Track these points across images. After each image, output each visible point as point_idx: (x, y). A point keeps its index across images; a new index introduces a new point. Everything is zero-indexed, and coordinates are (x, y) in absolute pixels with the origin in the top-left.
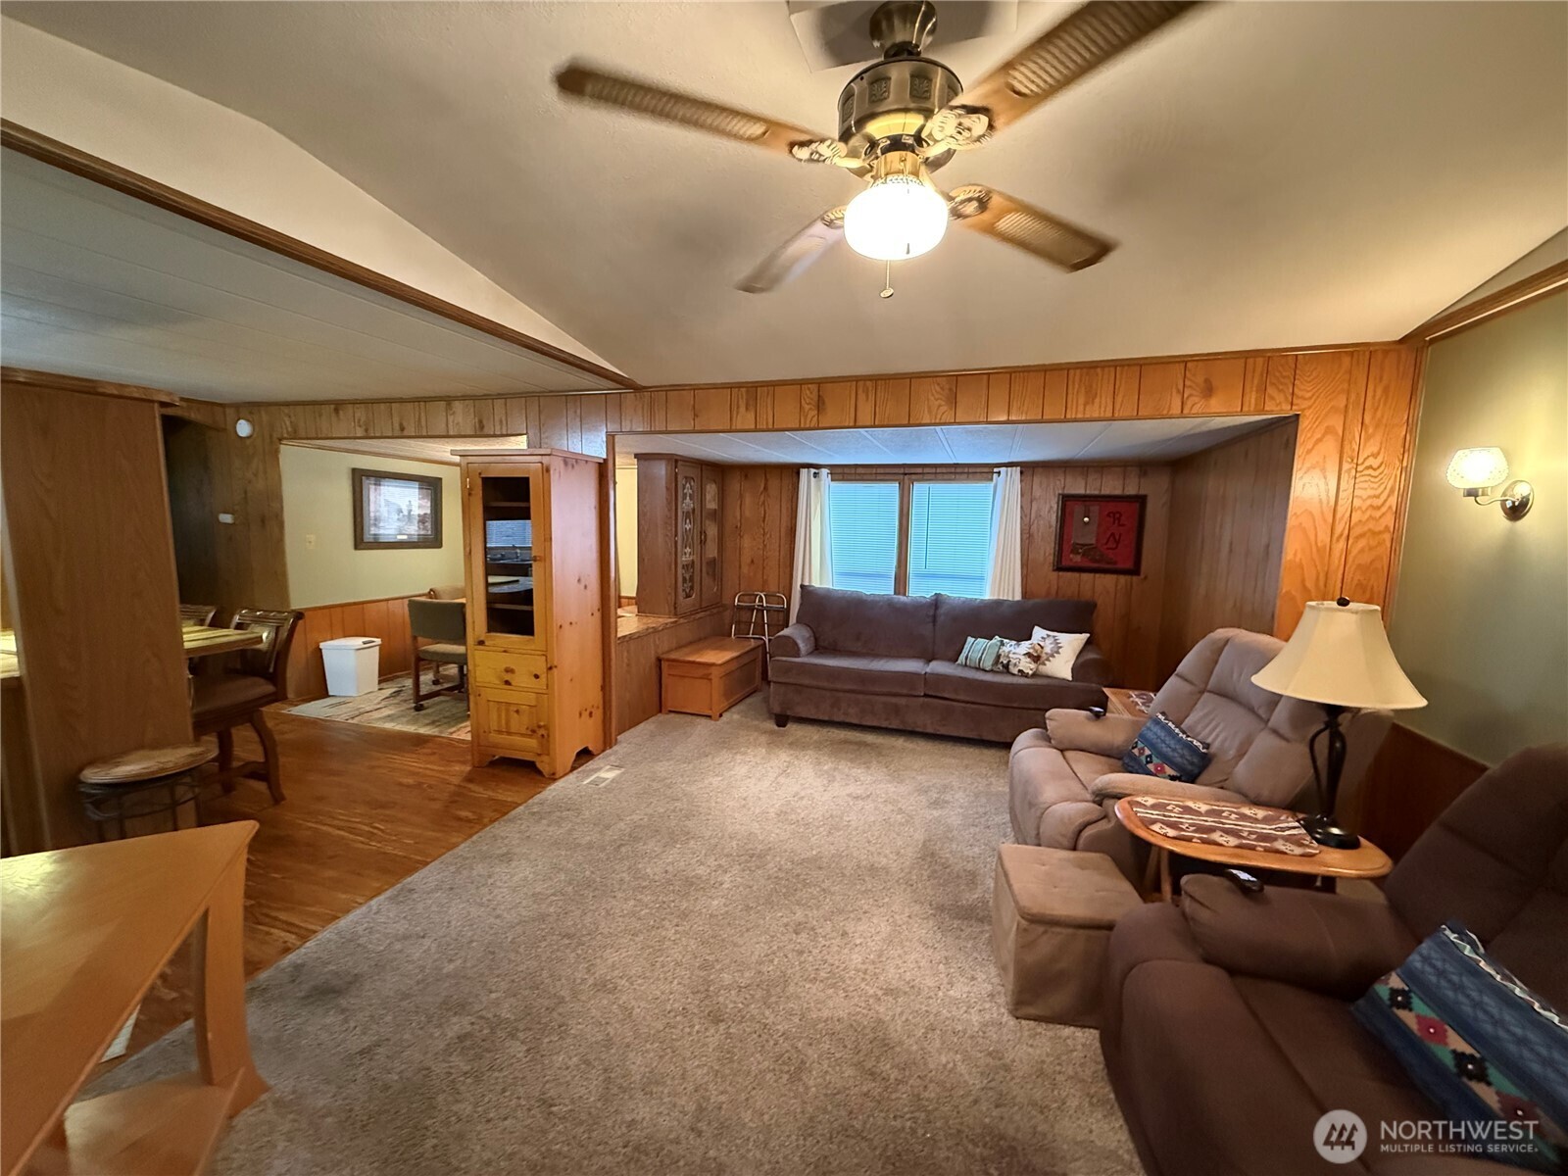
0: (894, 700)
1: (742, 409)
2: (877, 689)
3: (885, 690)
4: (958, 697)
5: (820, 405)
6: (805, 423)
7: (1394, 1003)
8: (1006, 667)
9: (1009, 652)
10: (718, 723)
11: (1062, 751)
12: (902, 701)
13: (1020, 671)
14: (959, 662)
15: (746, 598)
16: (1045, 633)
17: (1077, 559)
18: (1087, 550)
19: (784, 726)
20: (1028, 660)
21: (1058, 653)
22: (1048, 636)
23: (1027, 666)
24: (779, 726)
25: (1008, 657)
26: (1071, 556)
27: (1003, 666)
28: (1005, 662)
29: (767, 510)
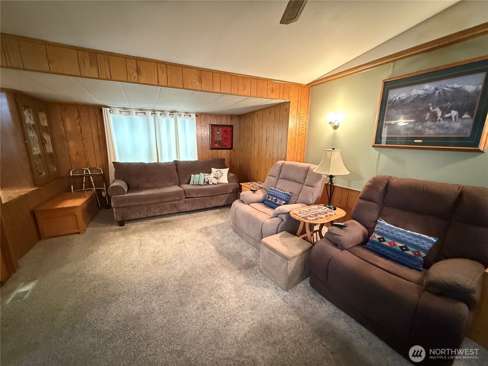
0: (173, 203)
1: (88, 64)
2: (167, 200)
3: (170, 199)
4: (198, 196)
5: (138, 72)
6: (131, 79)
7: (381, 241)
8: (208, 183)
9: (208, 177)
10: (85, 234)
11: (248, 204)
12: (177, 202)
13: (213, 183)
14: (190, 184)
15: (77, 172)
16: (216, 170)
17: (217, 145)
18: (219, 142)
19: (124, 225)
20: (215, 179)
21: (222, 175)
22: (218, 170)
23: (215, 181)
24: (120, 226)
25: (208, 179)
26: (215, 144)
27: (207, 183)
28: (207, 181)
29: (83, 128)
